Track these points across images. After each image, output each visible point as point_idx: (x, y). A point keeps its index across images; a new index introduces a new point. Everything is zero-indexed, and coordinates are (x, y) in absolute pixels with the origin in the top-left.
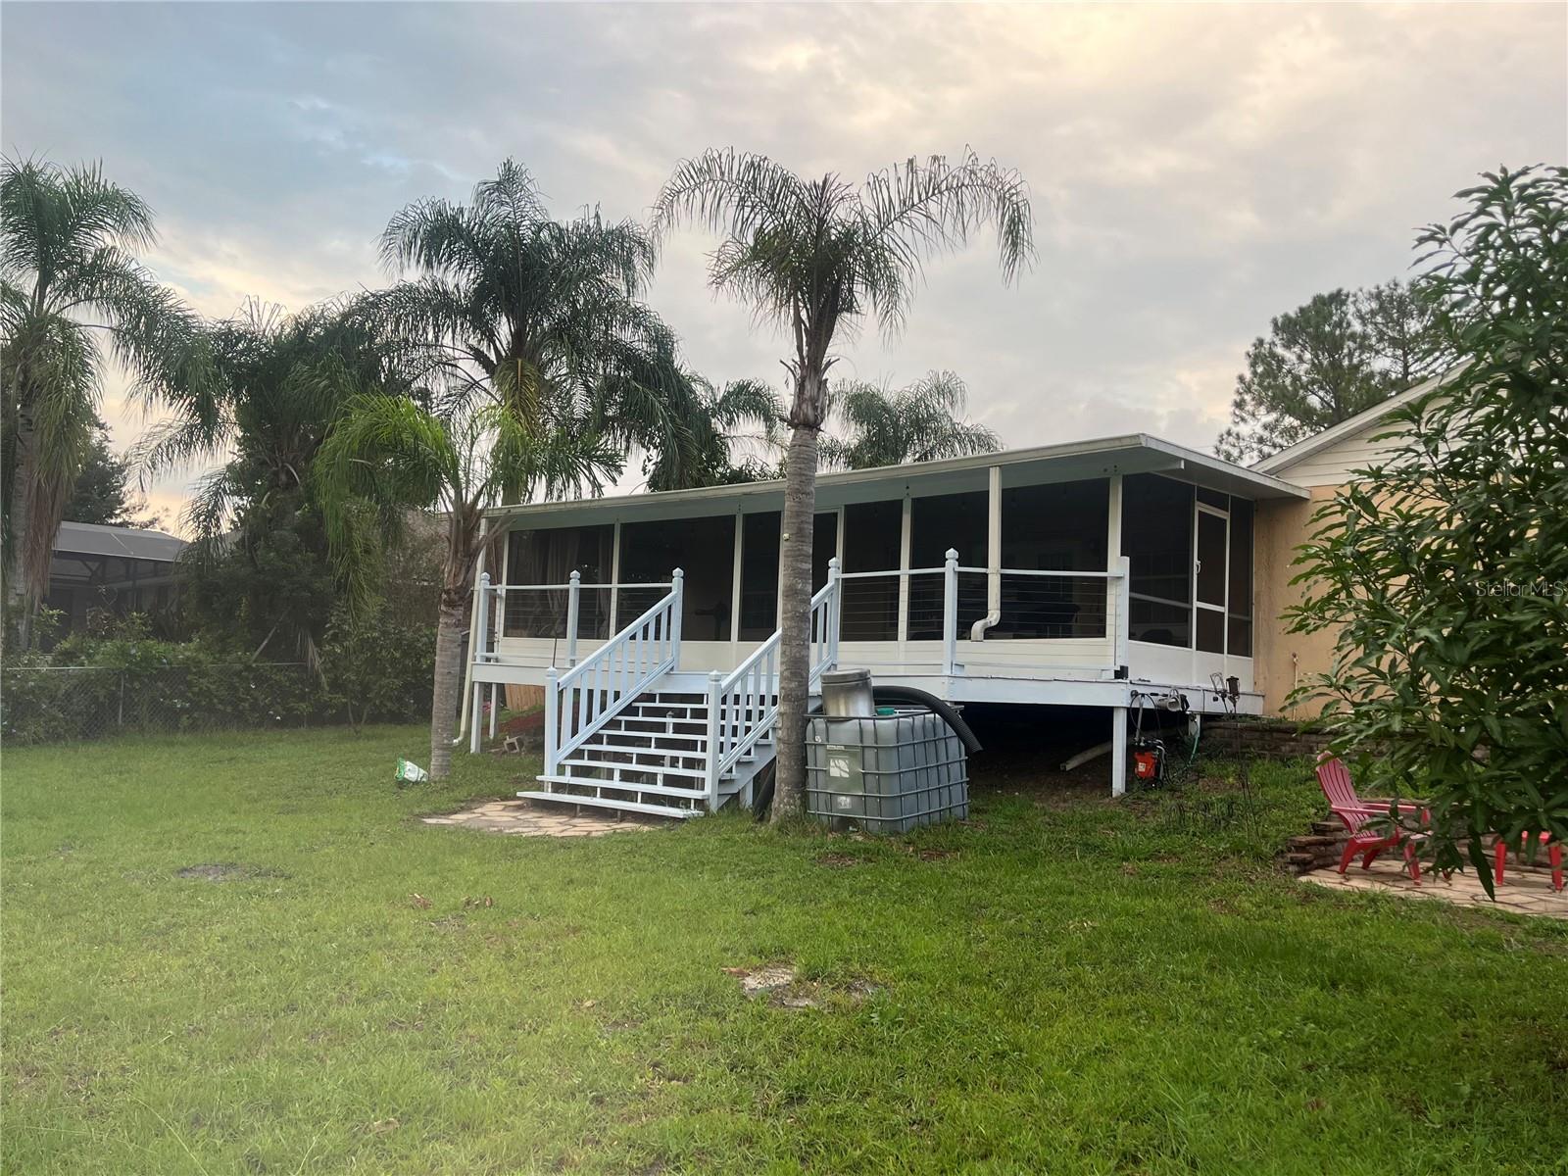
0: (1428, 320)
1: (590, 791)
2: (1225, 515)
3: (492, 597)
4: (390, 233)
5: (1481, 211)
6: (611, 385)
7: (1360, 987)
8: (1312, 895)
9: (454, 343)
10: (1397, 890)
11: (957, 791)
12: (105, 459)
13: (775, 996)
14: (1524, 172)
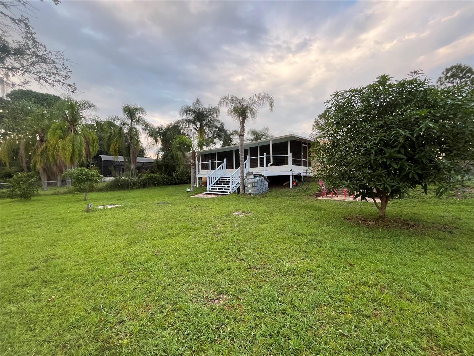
1: (214, 191)
2: (307, 146)
3: (199, 164)
4: (181, 111)
6: (215, 132)
8: (317, 200)
9: (191, 127)
11: (267, 188)
13: (238, 215)
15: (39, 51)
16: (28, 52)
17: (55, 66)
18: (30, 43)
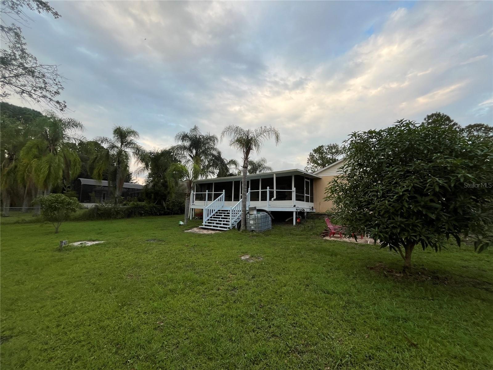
0: (336, 150)
1: (211, 226)
2: (309, 181)
3: (193, 194)
4: (176, 136)
5: (352, 138)
6: (211, 160)
7: (336, 255)
8: (326, 241)
9: (186, 153)
10: (339, 240)
11: (270, 225)
12: (129, 172)
13: (247, 260)
14: (358, 132)
15: (27, 63)
16: (14, 62)
17: (44, 81)
18: (18, 53)
